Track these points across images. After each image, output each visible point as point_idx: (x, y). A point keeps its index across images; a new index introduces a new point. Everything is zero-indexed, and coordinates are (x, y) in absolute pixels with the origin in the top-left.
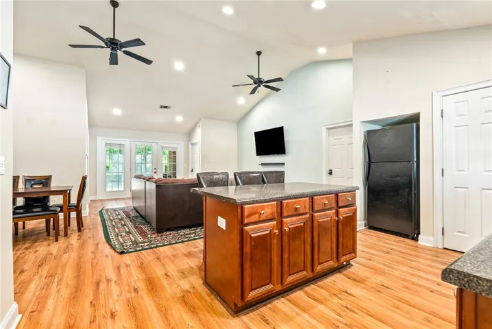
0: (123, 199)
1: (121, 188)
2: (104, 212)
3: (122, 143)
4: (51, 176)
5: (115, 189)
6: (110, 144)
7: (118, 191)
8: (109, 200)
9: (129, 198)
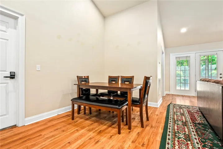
0: (189, 97)
1: (187, 88)
2: (171, 107)
3: (188, 55)
4: (133, 76)
5: (183, 88)
6: (179, 58)
7: (185, 90)
8: (178, 96)
9: (194, 97)
